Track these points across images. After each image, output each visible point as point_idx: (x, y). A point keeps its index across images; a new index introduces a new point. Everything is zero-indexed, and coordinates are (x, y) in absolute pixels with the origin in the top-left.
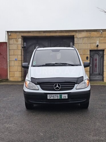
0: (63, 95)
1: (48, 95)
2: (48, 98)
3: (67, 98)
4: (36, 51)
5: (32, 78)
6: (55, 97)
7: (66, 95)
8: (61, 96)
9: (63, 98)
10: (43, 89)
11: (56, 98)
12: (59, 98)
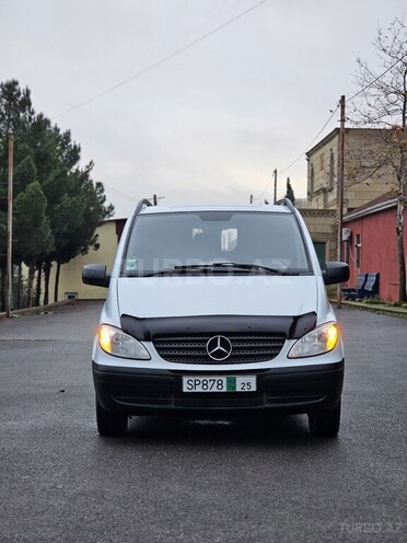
0: (240, 380)
1: (185, 379)
2: (185, 390)
3: (254, 389)
4: (139, 220)
5: (123, 315)
6: (210, 384)
7: (253, 380)
8: (232, 383)
9: (238, 389)
10: (166, 357)
11: (215, 389)
12: (225, 390)
